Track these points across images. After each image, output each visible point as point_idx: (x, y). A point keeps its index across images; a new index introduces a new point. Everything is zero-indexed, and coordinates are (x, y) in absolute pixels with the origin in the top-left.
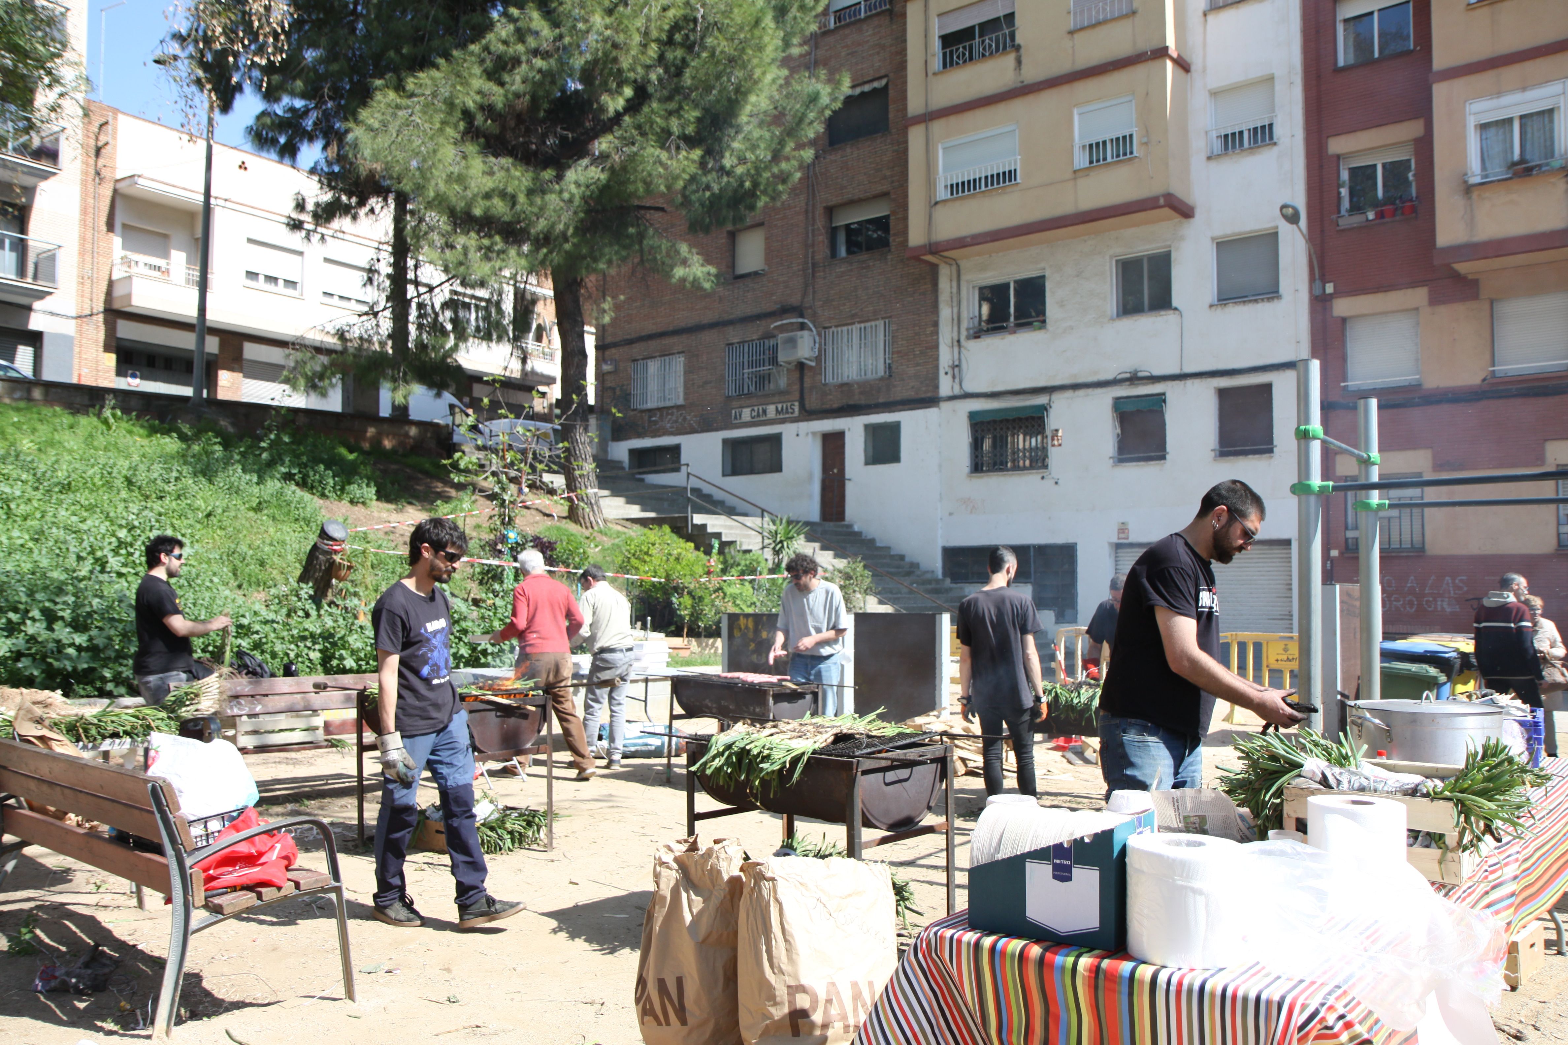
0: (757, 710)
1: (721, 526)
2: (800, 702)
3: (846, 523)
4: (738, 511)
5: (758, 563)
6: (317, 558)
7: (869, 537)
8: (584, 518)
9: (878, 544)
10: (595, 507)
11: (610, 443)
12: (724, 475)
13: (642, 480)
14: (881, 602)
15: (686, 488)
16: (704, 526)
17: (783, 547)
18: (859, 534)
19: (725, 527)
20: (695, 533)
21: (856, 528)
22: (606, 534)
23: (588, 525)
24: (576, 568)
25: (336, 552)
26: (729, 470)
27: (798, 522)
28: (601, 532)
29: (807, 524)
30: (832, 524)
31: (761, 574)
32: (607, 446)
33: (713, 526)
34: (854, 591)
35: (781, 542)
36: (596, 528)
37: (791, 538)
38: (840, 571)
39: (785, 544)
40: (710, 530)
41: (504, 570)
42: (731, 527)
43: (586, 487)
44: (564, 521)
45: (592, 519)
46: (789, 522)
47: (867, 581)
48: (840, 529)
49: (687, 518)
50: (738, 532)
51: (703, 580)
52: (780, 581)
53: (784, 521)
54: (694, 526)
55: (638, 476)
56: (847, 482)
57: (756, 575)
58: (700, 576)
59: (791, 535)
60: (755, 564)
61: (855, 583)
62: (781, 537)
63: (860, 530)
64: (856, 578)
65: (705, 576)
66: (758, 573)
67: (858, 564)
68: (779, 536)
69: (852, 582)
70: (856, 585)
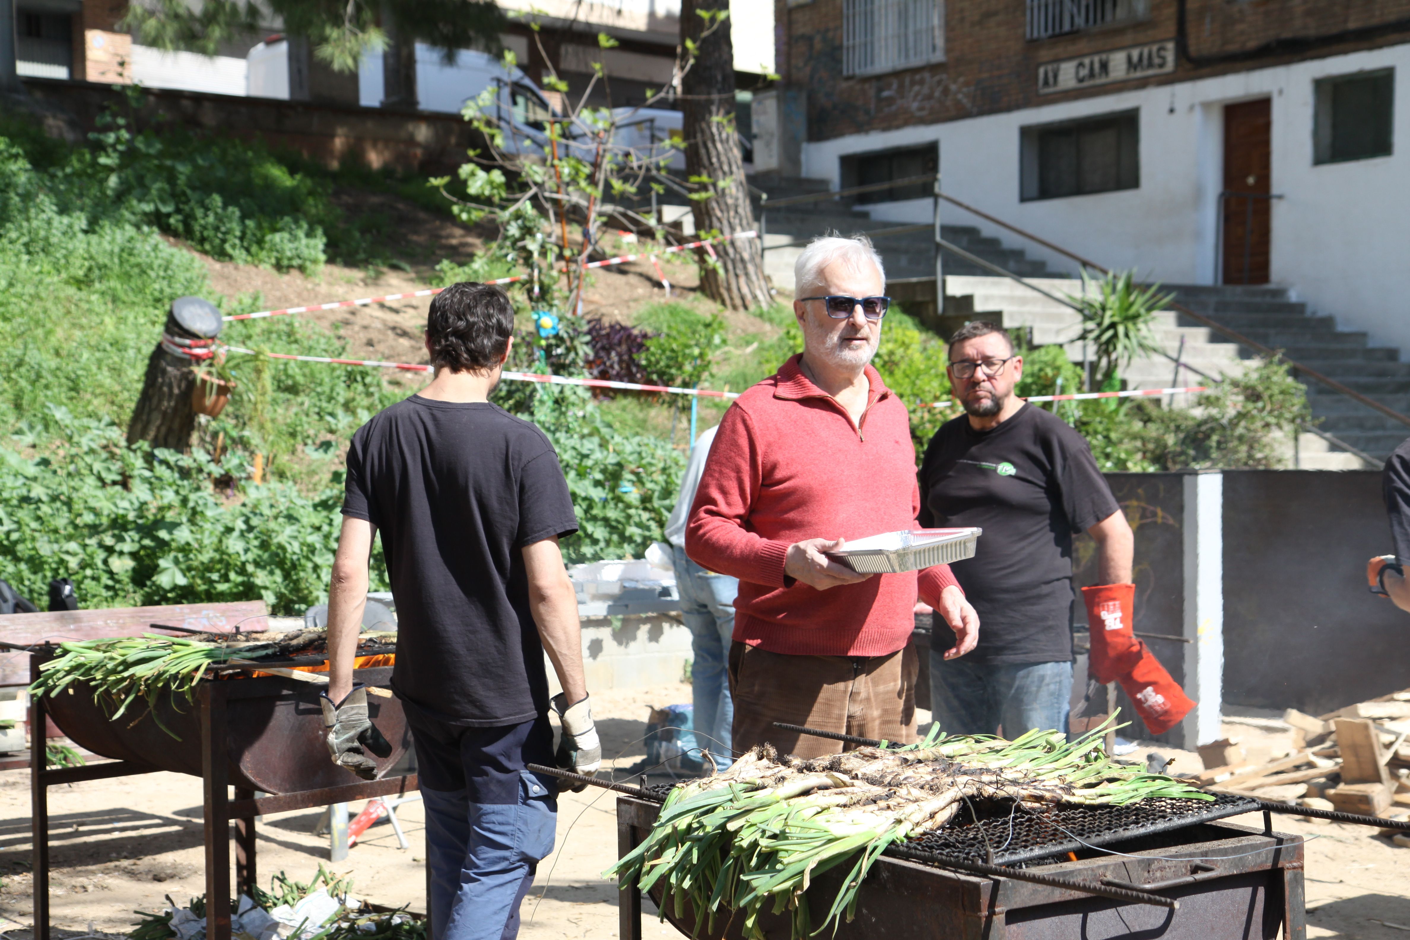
1: (1003, 298)
3: (1272, 286)
4: (1051, 268)
5: (1057, 369)
6: (164, 372)
7: (1321, 314)
8: (729, 289)
9: (1341, 328)
10: (751, 268)
11: (805, 146)
12: (1024, 198)
13: (865, 215)
14: (1334, 448)
15: (932, 227)
16: (967, 300)
17: (1115, 335)
18: (1300, 307)
19: (1012, 299)
20: (951, 313)
21: (1293, 296)
22: (771, 320)
23: (738, 302)
24: (685, 385)
25: (198, 360)
26: (1033, 188)
27: (1148, 286)
28: (761, 315)
29: (1165, 289)
30: (1239, 289)
31: (1063, 391)
32: (798, 151)
33: (987, 298)
34: (1267, 425)
35: (1113, 325)
36: (752, 307)
37: (1135, 318)
38: (1235, 384)
39: (1121, 329)
40: (979, 307)
41: (534, 391)
42: (1023, 301)
43: (732, 229)
44: (691, 296)
45: (745, 290)
46: (1129, 287)
47: (1297, 404)
48: (1258, 300)
49: (934, 283)
50: (1038, 309)
51: (940, 405)
52: (1113, 406)
53: (1120, 285)
54: (949, 300)
55: (858, 208)
56: (1275, 204)
57: (1053, 394)
58: (936, 398)
59: (1133, 311)
60: (1049, 372)
61: (1268, 408)
62: (1112, 316)
63: (1301, 300)
64: (1271, 397)
65: (945, 397)
66: (1058, 391)
67: (1275, 368)
68: (1108, 313)
69: (1260, 404)
70: (1271, 412)
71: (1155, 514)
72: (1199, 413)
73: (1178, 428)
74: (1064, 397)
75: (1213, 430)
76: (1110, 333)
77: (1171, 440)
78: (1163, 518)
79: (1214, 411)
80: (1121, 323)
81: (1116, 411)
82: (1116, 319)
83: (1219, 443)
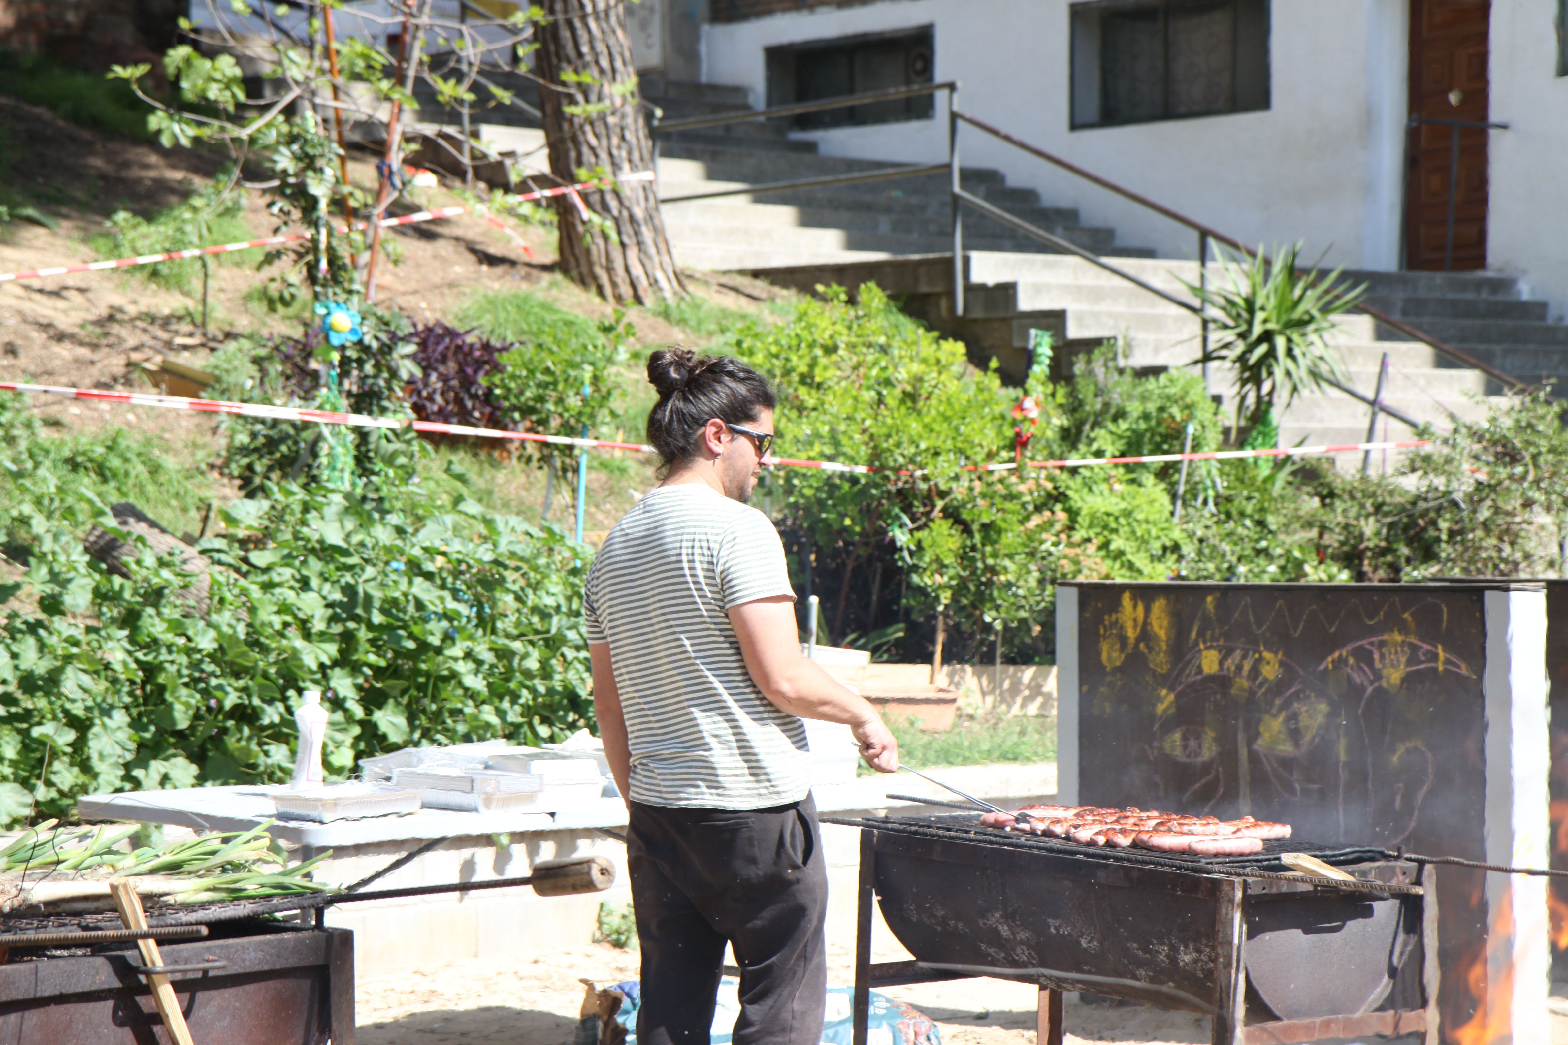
0: (1186, 958)
1: (1065, 289)
2: (1354, 926)
3: (1490, 274)
4: (1120, 242)
5: (1189, 408)
8: (610, 270)
10: (647, 234)
11: (706, 28)
12: (1075, 126)
13: (811, 147)
15: (949, 166)
16: (1007, 291)
17: (1271, 353)
18: (1538, 309)
19: (1078, 291)
20: (978, 313)
21: (1525, 291)
22: (682, 322)
23: (626, 290)
24: (568, 429)
26: (1092, 107)
27: (1323, 274)
28: (666, 315)
29: (1353, 277)
30: (1439, 277)
31: (1197, 445)
32: (696, 38)
33: (1038, 289)
34: (1528, 504)
35: (1267, 337)
36: (649, 301)
37: (1302, 323)
38: (1477, 435)
39: (1280, 342)
40: (1026, 303)
41: (319, 438)
42: (1096, 294)
43: (616, 166)
44: (546, 278)
45: (637, 271)
46: (1293, 273)
48: (1470, 296)
49: (950, 262)
50: (1120, 307)
51: (999, 468)
52: (1265, 471)
53: (1277, 267)
54: (974, 290)
55: (797, 136)
56: (1493, 138)
57: (1182, 452)
58: (990, 456)
59: (1298, 314)
60: (1176, 412)
61: (1531, 477)
62: (1265, 321)
63: (1539, 297)
64: (1535, 457)
65: (1004, 454)
66: (1189, 444)
67: (1541, 410)
68: (1260, 316)
69: (1519, 470)
70: (1537, 482)
71: (1435, 657)
72: (1412, 483)
73: (1378, 508)
74: (1196, 457)
75: (1439, 510)
76: (1263, 348)
77: (1369, 527)
78: (1447, 662)
79: (1440, 482)
80: (1281, 333)
81: (1270, 479)
82: (1271, 326)
83: (1452, 534)
